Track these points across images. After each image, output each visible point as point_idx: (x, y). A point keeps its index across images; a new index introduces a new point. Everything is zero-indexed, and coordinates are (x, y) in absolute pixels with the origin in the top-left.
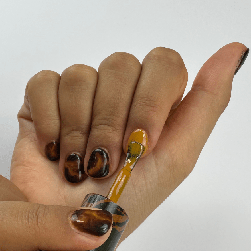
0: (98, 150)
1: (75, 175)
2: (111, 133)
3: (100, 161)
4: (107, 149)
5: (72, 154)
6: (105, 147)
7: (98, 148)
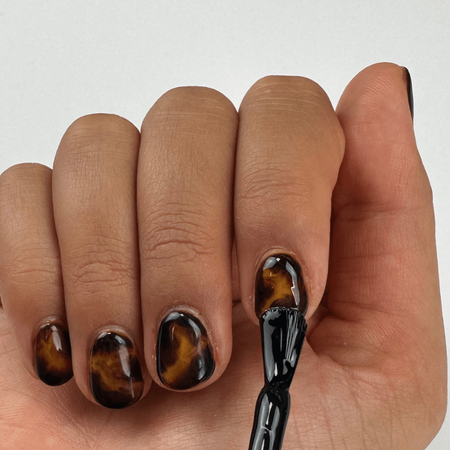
0: (173, 316)
1: (121, 389)
2: (192, 260)
3: (184, 343)
4: (195, 307)
5: (103, 334)
6: (190, 305)
7: (172, 310)
